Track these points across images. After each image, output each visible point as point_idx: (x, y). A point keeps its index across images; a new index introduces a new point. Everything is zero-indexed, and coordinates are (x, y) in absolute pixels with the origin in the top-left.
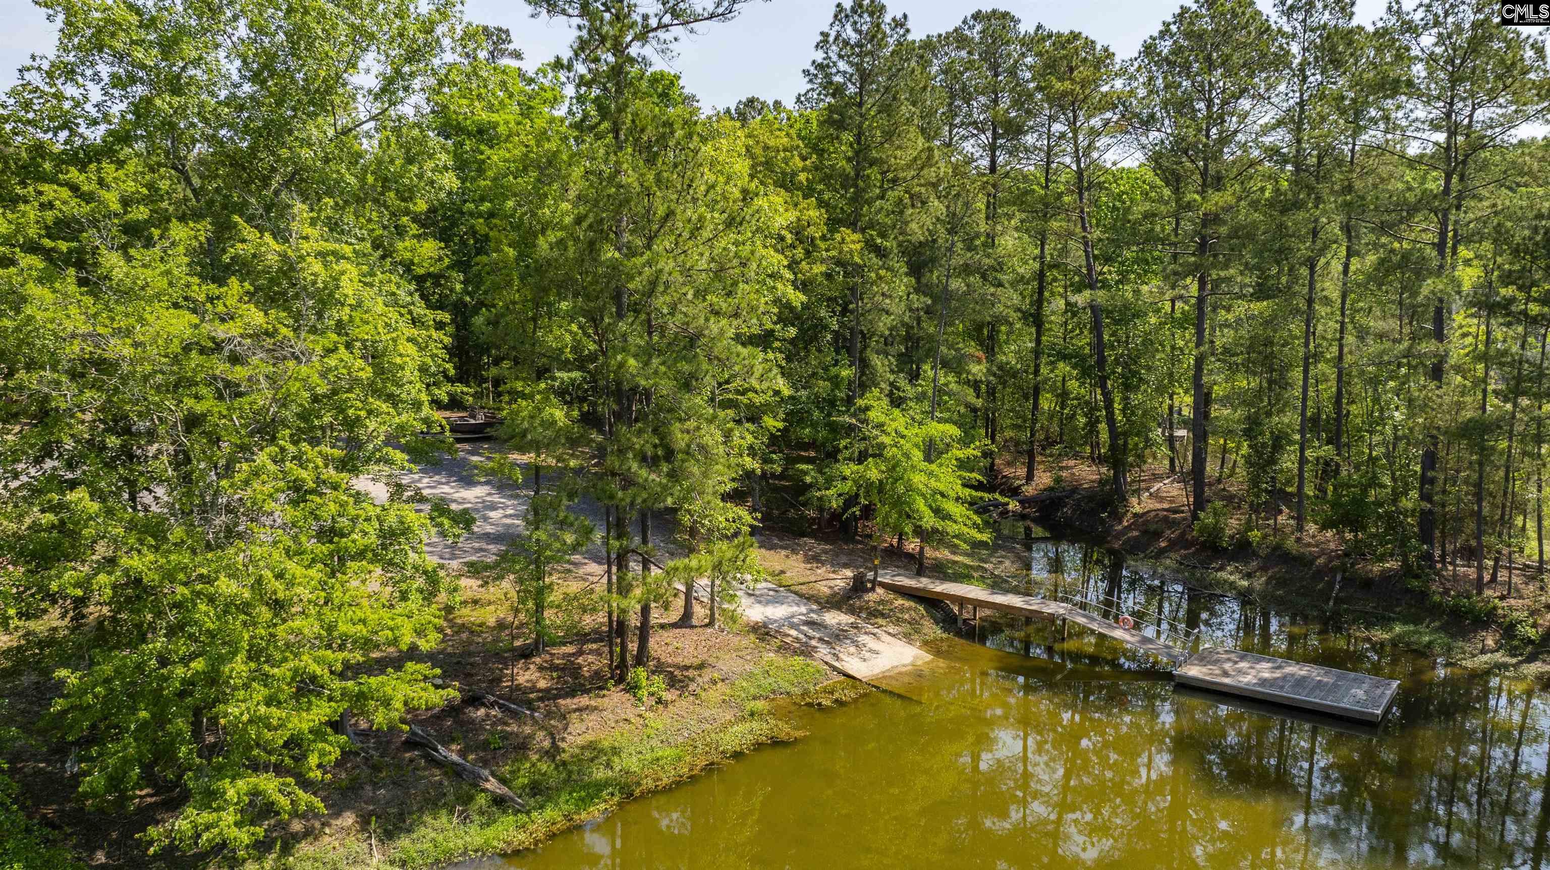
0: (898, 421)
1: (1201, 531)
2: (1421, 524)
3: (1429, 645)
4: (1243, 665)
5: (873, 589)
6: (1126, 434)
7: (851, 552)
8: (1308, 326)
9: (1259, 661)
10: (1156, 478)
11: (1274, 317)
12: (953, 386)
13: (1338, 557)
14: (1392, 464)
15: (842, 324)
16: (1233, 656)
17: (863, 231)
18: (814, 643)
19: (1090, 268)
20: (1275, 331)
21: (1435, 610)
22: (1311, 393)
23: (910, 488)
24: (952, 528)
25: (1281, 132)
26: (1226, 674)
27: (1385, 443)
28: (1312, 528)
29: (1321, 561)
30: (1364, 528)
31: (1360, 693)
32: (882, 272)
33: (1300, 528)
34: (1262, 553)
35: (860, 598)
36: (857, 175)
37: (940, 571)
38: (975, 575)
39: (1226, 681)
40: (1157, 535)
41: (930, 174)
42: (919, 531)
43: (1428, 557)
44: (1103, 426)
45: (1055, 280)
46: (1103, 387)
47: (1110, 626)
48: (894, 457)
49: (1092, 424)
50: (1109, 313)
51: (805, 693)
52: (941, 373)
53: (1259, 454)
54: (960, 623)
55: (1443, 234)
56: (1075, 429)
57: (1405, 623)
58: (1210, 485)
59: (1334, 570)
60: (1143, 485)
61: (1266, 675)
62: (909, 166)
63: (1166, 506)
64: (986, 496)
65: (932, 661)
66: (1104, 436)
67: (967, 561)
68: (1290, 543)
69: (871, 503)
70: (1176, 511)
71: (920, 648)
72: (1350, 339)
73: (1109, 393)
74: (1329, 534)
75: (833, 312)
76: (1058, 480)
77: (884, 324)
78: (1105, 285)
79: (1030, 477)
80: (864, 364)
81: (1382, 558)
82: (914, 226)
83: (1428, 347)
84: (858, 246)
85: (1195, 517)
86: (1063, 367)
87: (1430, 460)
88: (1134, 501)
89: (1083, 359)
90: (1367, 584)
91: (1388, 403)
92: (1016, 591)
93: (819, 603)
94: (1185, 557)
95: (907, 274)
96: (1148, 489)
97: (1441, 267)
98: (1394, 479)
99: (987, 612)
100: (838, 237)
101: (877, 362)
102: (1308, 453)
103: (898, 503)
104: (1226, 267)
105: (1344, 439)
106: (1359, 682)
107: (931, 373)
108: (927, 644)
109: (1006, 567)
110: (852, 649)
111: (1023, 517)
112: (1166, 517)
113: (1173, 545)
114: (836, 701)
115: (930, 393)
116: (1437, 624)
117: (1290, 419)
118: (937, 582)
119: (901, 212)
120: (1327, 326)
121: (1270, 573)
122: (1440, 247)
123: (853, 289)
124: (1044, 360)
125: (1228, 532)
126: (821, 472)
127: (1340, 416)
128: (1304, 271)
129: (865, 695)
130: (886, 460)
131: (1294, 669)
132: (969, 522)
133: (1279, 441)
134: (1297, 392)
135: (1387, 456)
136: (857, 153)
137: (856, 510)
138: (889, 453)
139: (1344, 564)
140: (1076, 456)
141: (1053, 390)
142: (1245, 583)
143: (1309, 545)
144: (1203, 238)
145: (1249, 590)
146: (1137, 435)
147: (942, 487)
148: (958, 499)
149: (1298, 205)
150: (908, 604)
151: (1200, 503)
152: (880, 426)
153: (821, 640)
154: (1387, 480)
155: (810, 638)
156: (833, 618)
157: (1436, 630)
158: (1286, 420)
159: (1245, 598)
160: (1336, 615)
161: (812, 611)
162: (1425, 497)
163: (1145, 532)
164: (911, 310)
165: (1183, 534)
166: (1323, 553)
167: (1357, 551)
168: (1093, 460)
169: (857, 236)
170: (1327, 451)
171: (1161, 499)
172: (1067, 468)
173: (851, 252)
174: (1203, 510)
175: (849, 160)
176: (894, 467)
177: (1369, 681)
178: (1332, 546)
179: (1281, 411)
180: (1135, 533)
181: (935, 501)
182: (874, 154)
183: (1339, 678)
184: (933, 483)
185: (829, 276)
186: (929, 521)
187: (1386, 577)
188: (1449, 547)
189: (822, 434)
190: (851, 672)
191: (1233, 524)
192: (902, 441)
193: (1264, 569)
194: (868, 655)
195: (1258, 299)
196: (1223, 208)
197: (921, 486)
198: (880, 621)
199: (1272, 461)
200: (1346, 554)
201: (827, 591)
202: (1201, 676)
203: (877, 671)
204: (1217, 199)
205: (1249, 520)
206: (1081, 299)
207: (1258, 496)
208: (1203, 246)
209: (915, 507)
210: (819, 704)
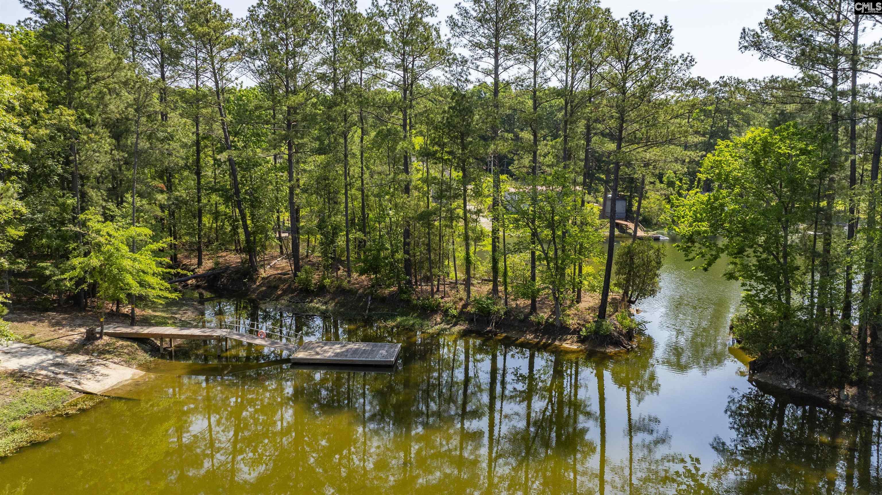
0: (110, 227)
1: (299, 283)
2: (405, 267)
3: (413, 325)
4: (326, 348)
5: (101, 337)
6: (254, 233)
7: (83, 317)
8: (345, 168)
9: (334, 344)
10: (274, 258)
11: (328, 164)
12: (147, 207)
13: (369, 288)
14: (390, 237)
15: (65, 171)
16: (320, 344)
17: (76, 109)
18: (60, 376)
19: (226, 139)
20: (329, 172)
21: (414, 308)
22: (350, 205)
23: (121, 269)
24: (152, 293)
25: (325, 67)
26: (317, 353)
27: (386, 227)
28: (355, 275)
29: (361, 291)
30: (379, 272)
31: (384, 352)
32: (92, 136)
33: (349, 276)
34: (331, 291)
35: (91, 344)
36: (69, 73)
37: (146, 322)
38: (170, 322)
39: (318, 357)
40: (276, 288)
41: (122, 75)
42: (131, 298)
43: (409, 282)
44: (241, 230)
45: (206, 146)
46: (239, 208)
47: (253, 338)
48: (108, 251)
49: (235, 229)
50: (239, 164)
51: (56, 408)
52: (138, 199)
53: (326, 238)
54: (162, 351)
55: (405, 120)
56: (225, 233)
57: (402, 316)
58: (303, 259)
59: (367, 295)
60: (266, 262)
61: (338, 351)
62: (105, 69)
63: (279, 272)
64: (173, 271)
65: (145, 375)
66: (242, 237)
67: (164, 315)
68: (345, 284)
69: (95, 282)
70: (285, 274)
71: (136, 368)
72: (366, 176)
73: (243, 210)
74: (363, 277)
75: (58, 161)
76: (217, 264)
77: (95, 169)
78: (236, 148)
79: (200, 263)
80: (83, 195)
81: (389, 286)
82: (112, 107)
83: (402, 177)
84: (73, 118)
85: (295, 275)
86: (215, 198)
87: (407, 234)
88: (262, 271)
89: (227, 191)
90: (383, 300)
91: (386, 207)
92: (196, 327)
93: (62, 351)
94: (292, 298)
95: (110, 137)
96: (269, 264)
97: (405, 136)
98: (392, 245)
99: (179, 341)
100: (58, 111)
101: (92, 193)
102: (350, 236)
103: (115, 280)
104: (302, 138)
105: (367, 230)
106: (382, 347)
107: (130, 200)
108: (140, 366)
109: (189, 315)
110: (89, 376)
111: (197, 287)
112: (280, 278)
113: (285, 292)
114: (80, 409)
115: (131, 211)
116: (416, 315)
117: (340, 218)
118: (145, 328)
119: (103, 98)
120: (355, 170)
121: (336, 301)
122: (404, 126)
123: (72, 148)
124: (203, 192)
125: (314, 282)
126: (56, 267)
127: (364, 218)
128: (342, 141)
129: (101, 402)
130: (104, 253)
131: (352, 346)
132: (162, 288)
133: (336, 230)
134: (343, 205)
135: (388, 233)
136: (67, 58)
137: (85, 286)
138: (105, 249)
139: (372, 291)
140: (226, 250)
141: (210, 212)
142: (324, 307)
143: (354, 284)
144: (289, 121)
145: (326, 311)
146: (261, 233)
147: (143, 267)
148: (153, 274)
149: (336, 104)
150: (125, 343)
151: (297, 268)
152: (98, 232)
153: (65, 374)
154: (388, 246)
155: (57, 374)
156: (73, 359)
157: (415, 318)
158: (338, 220)
159: (324, 316)
160: (370, 317)
161: (57, 357)
162: (406, 252)
163: (269, 287)
164: (114, 160)
165: (290, 286)
166: (361, 287)
167: (377, 284)
168: (237, 251)
169: (71, 112)
170: (359, 235)
171: (277, 269)
172: (221, 257)
173: (67, 121)
174: (299, 271)
175: (61, 62)
176: (109, 257)
177: (387, 345)
178: (365, 283)
179: (336, 214)
180: (264, 288)
181: (139, 276)
182: (80, 59)
183: (373, 347)
184: (137, 265)
185: (52, 138)
186: (136, 290)
187: (392, 295)
188: (419, 278)
189: (55, 243)
190: (89, 390)
191: (315, 278)
192: (113, 240)
193: (333, 299)
194: (101, 378)
195: (320, 154)
196: (298, 104)
197: (128, 267)
198: (107, 356)
199: (333, 242)
200: (373, 286)
201: (68, 343)
202: (305, 357)
203: (107, 387)
204: (294, 100)
205: (324, 274)
206: (223, 156)
207: (327, 261)
208: (289, 125)
209: (126, 281)
210: (67, 414)
